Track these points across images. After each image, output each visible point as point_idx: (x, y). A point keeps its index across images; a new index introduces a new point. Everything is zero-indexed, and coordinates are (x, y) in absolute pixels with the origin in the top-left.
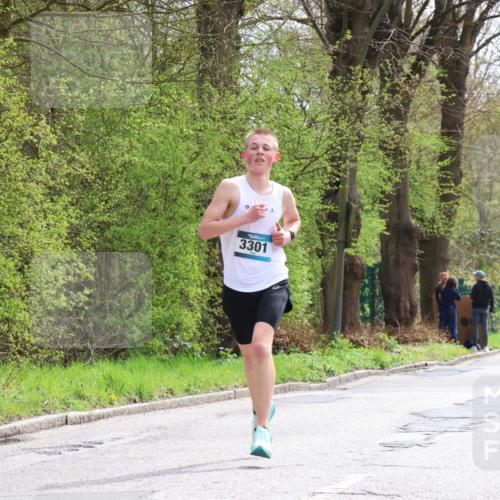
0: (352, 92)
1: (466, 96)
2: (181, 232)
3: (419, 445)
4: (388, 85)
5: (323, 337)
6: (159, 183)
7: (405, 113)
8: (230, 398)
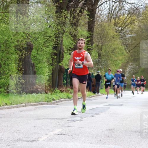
0: (62, 18)
1: (95, 20)
2: (10, 57)
3: (78, 121)
4: (72, 16)
5: (52, 89)
6: (4, 43)
7: (77, 24)
8: (24, 106)
